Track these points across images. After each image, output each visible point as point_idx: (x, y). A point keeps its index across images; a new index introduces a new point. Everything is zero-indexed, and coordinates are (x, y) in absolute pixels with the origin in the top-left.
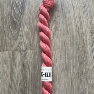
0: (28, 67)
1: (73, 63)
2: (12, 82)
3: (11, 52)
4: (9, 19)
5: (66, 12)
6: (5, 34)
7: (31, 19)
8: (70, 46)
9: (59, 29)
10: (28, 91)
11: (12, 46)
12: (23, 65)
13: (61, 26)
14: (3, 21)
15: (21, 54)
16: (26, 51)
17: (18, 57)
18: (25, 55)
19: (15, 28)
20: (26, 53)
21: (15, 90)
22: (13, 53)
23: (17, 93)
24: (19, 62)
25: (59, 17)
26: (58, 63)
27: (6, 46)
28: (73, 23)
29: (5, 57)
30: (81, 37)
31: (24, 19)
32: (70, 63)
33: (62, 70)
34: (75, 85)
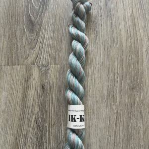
0: (50, 91)
1: (121, 87)
2: (23, 113)
3: (25, 66)
4: (23, 16)
5: (112, 10)
6: (16, 39)
7: (58, 18)
8: (116, 61)
9: (101, 34)
10: (49, 127)
11: (27, 58)
12: (43, 88)
13: (104, 30)
14: (14, 19)
15: (40, 70)
16: (48, 65)
17: (35, 74)
18: (46, 72)
19: (31, 31)
20: (48, 69)
21: (29, 124)
22: (28, 69)
23: (31, 129)
24: (37, 82)
25: (101, 16)
26: (96, 85)
27: (18, 57)
28: (122, 26)
29: (14, 74)
30: (133, 48)
31: (46, 18)
32: (115, 87)
33: (102, 97)
34: (122, 120)
